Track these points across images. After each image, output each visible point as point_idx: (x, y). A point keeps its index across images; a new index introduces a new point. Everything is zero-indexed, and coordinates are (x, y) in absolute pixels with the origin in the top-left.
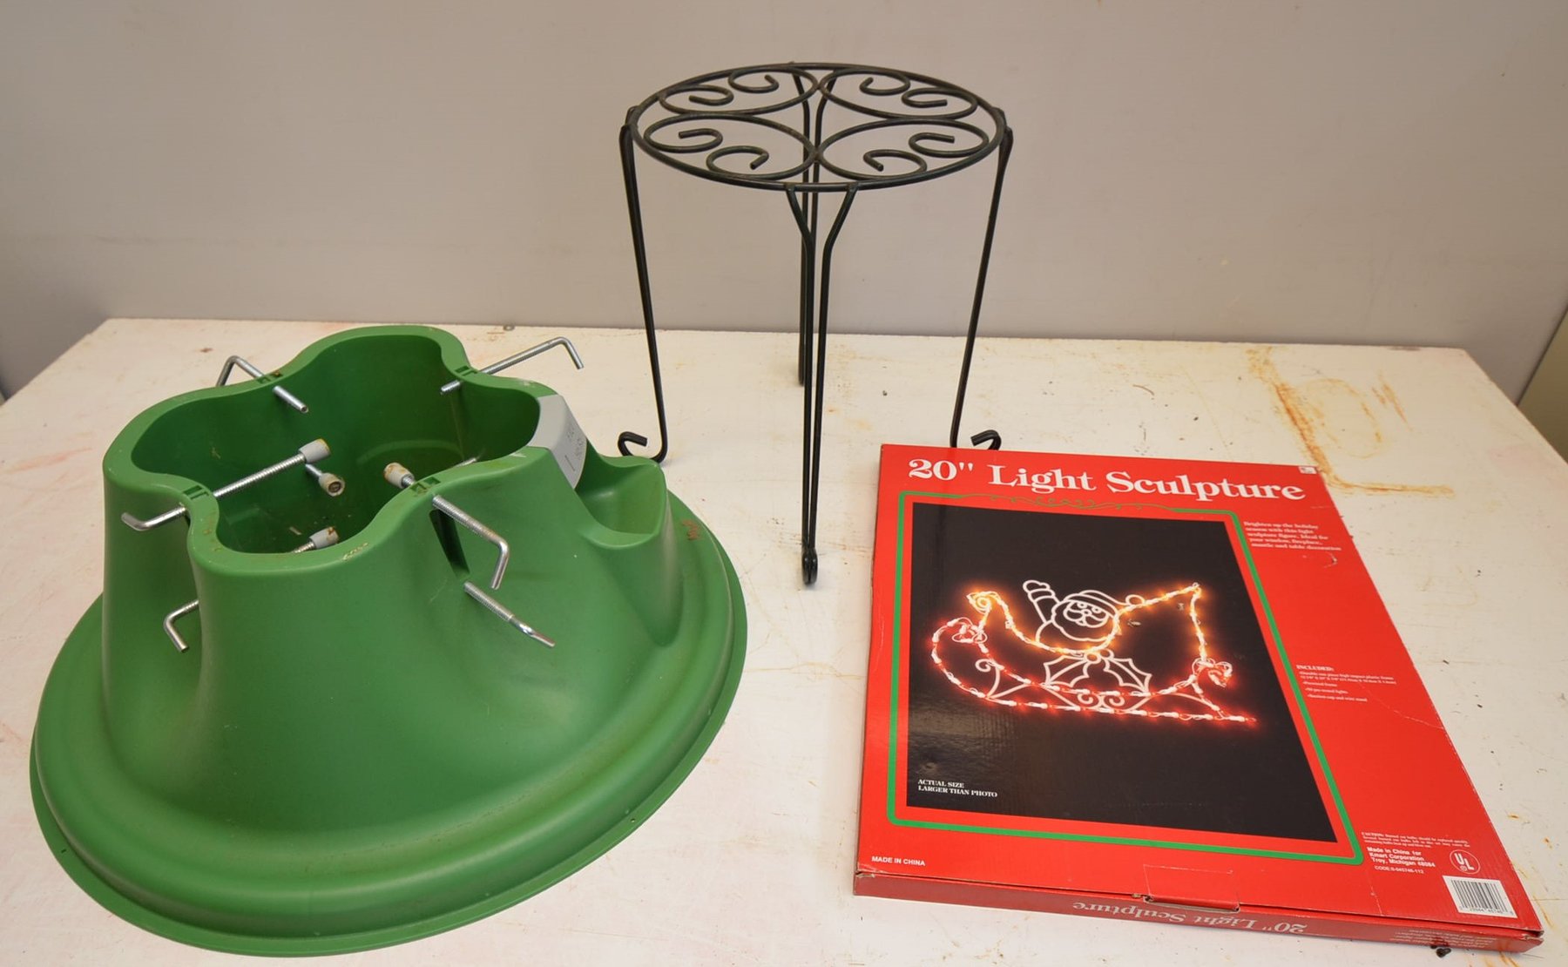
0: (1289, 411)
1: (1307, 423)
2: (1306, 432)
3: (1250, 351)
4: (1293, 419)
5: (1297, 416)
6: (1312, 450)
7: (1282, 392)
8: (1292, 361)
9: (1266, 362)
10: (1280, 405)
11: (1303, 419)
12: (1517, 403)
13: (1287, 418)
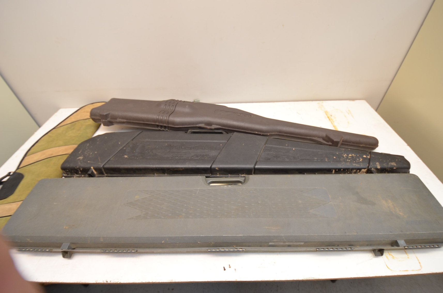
0: (328, 117)
1: (332, 120)
2: (332, 122)
3: (318, 103)
4: (329, 119)
5: (330, 119)
6: (334, 126)
7: (326, 113)
8: (328, 105)
9: (322, 106)
10: (326, 116)
11: (331, 119)
12: (376, 110)
13: (328, 119)
